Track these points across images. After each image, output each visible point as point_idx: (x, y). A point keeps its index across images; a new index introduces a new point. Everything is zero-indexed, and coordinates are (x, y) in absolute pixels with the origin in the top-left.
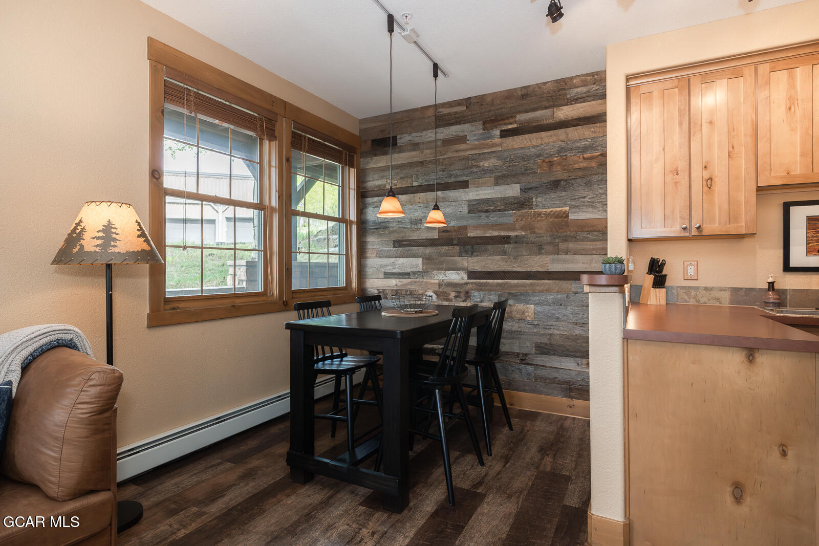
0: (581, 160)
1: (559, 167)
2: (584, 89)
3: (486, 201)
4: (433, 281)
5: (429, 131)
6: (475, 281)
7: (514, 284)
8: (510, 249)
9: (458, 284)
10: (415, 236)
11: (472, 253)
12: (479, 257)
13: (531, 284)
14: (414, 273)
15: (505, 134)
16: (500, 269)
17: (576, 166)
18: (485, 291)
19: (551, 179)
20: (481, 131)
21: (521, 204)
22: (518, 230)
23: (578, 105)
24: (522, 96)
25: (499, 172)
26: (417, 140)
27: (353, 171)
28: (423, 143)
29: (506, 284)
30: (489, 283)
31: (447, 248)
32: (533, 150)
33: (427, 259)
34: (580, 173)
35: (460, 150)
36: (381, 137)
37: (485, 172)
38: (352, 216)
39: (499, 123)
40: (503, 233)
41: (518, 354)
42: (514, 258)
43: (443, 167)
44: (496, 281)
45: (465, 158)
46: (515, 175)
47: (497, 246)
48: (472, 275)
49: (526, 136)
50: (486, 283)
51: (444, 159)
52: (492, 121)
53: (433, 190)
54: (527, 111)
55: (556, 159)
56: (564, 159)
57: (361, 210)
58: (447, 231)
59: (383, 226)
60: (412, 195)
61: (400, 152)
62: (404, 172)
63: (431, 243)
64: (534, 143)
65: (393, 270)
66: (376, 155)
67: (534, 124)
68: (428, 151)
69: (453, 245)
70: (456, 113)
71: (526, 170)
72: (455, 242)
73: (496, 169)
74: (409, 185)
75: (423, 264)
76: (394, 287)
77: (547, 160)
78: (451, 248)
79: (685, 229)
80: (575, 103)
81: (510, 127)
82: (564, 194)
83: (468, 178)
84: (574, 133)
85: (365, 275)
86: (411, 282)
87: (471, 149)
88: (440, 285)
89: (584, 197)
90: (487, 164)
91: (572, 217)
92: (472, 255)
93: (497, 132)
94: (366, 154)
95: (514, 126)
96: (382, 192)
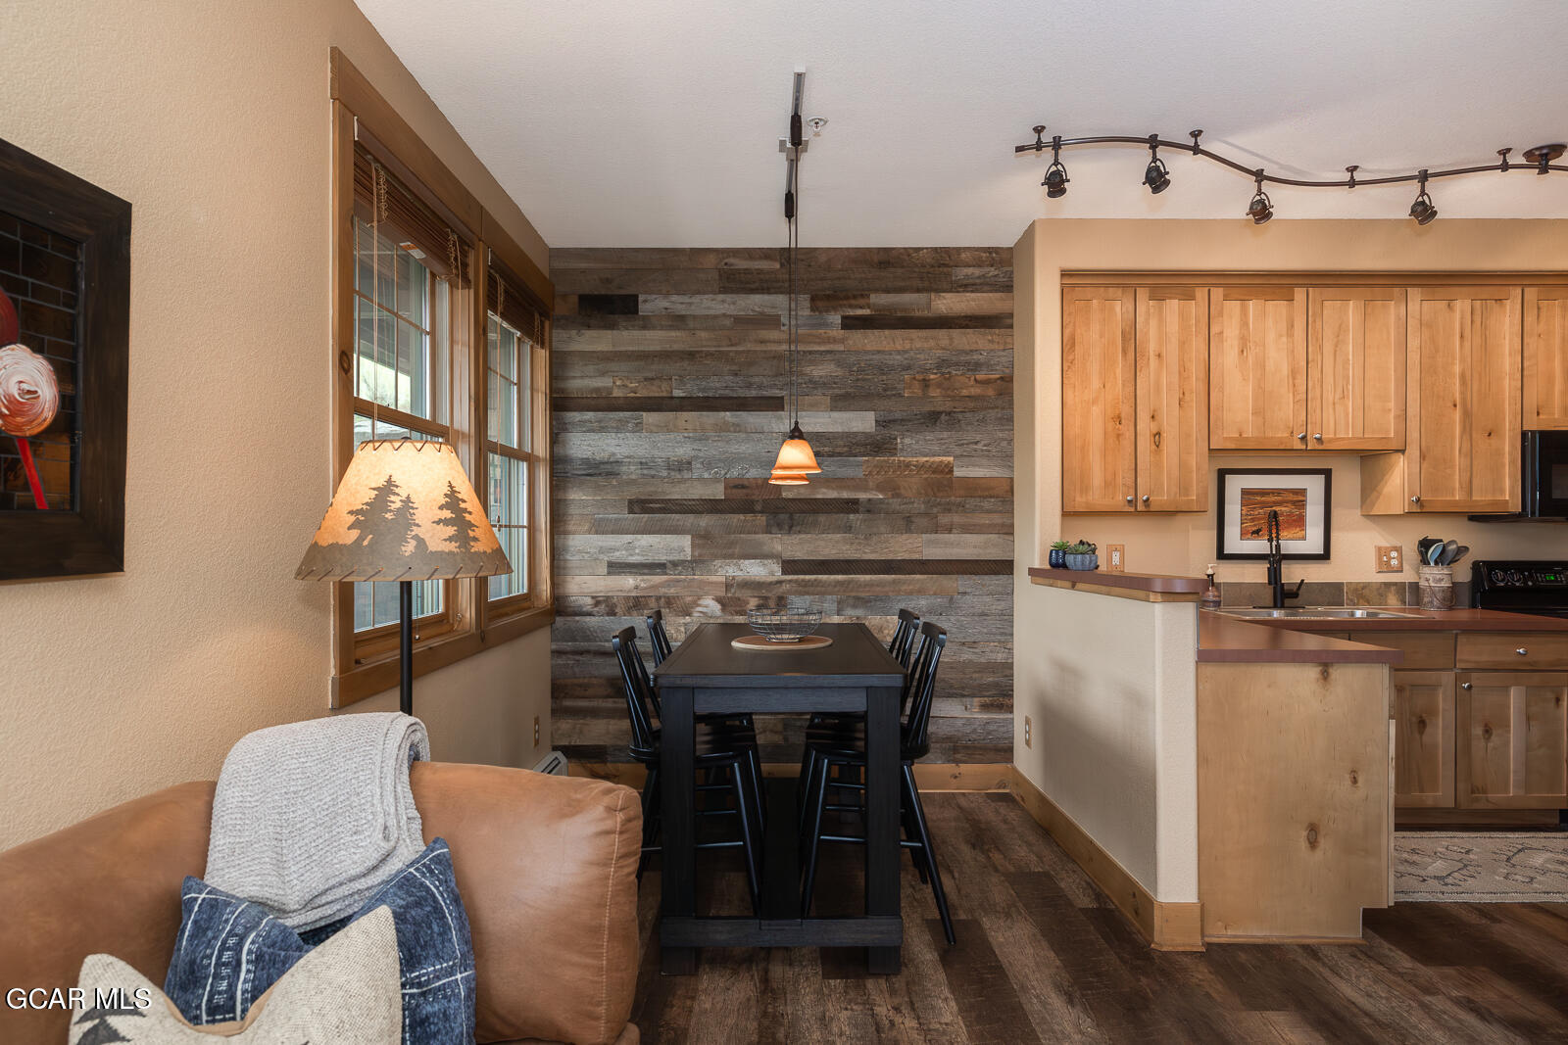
0: (972, 382)
1: (938, 391)
2: (977, 272)
4: (713, 578)
5: (706, 296)
6: (796, 577)
7: (865, 581)
8: (859, 523)
9: (763, 583)
10: (675, 493)
11: (791, 527)
12: (803, 536)
13: (894, 581)
14: (675, 564)
15: (849, 323)
16: (841, 557)
17: (965, 392)
18: (813, 594)
19: (927, 409)
20: (807, 312)
21: (877, 445)
22: (872, 490)
23: (968, 294)
24: (880, 263)
25: (840, 388)
26: (681, 310)
28: (695, 317)
29: (850, 582)
30: (820, 581)
31: (742, 517)
32: (898, 357)
33: (702, 538)
34: (972, 405)
35: (770, 341)
36: (600, 291)
37: (815, 384)
38: (540, 447)
39: (841, 302)
40: (845, 495)
42: (866, 538)
43: (734, 368)
44: (833, 577)
45: (778, 357)
46: (868, 396)
47: (835, 516)
48: (790, 566)
49: (887, 332)
50: (815, 580)
51: (736, 352)
52: (828, 297)
53: (711, 408)
54: (887, 291)
55: (932, 377)
56: (945, 379)
57: (555, 437)
58: (743, 487)
59: (601, 471)
60: (671, 415)
61: (644, 328)
62: (654, 367)
63: (712, 507)
64: (899, 348)
65: (630, 558)
66: (589, 327)
67: (899, 314)
68: (703, 334)
69: (753, 512)
70: (760, 272)
71: (885, 390)
72: (758, 507)
73: (835, 383)
74: (665, 394)
75: (693, 546)
76: (629, 591)
77: (919, 377)
78: (749, 517)
79: (1129, 501)
80: (964, 291)
81: (859, 312)
82: (945, 435)
83: (784, 393)
84: (963, 339)
85: (564, 568)
86: (666, 581)
87: (786, 341)
88: (728, 586)
89: (976, 443)
90: (820, 371)
91: (958, 473)
92: (790, 531)
93: (835, 318)
94: (567, 323)
95: (867, 312)
96: (604, 403)
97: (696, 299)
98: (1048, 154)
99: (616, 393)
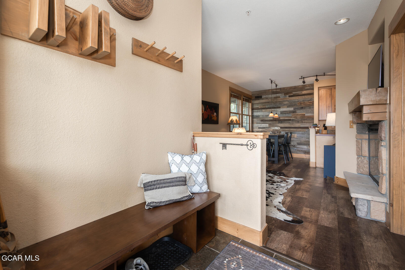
1: (303, 104)
2: (309, 87)
3: (285, 111)
7: (292, 130)
8: (291, 122)
9: (278, 130)
10: (266, 119)
12: (283, 124)
13: (296, 130)
14: (266, 127)
15: (290, 96)
16: (289, 126)
17: (307, 104)
18: (284, 131)
19: (301, 107)
20: (284, 96)
21: (294, 112)
22: (293, 118)
24: (294, 88)
25: (288, 105)
26: (267, 97)
27: (251, 104)
28: (269, 98)
33: (270, 124)
34: (308, 106)
36: (258, 96)
37: (285, 105)
38: (250, 114)
40: (289, 119)
41: (293, 145)
42: (292, 124)
43: (274, 103)
44: (287, 129)
45: (280, 102)
46: (292, 106)
47: (287, 121)
48: (281, 128)
49: (295, 97)
50: (284, 129)
51: (274, 101)
52: (287, 93)
53: (271, 109)
54: (295, 92)
55: (302, 102)
56: (304, 102)
57: (252, 113)
58: (275, 118)
59: (258, 117)
60: (266, 110)
61: (263, 100)
62: (264, 104)
63: (271, 120)
64: (297, 99)
65: (261, 127)
66: (256, 100)
67: (297, 94)
68: (270, 100)
69: (276, 121)
70: (277, 91)
71: (295, 105)
72: (277, 120)
75: (269, 125)
76: (261, 131)
77: (300, 102)
78: (276, 122)
80: (306, 90)
81: (291, 95)
82: (304, 110)
83: (280, 106)
84: (306, 97)
85: (253, 128)
87: (281, 100)
88: (273, 130)
89: (309, 111)
90: (285, 103)
91: (306, 115)
92: (281, 123)
93: (288, 96)
94: (254, 100)
95: (292, 95)
96: (258, 109)
97: (269, 95)
98: (303, 79)
99: (259, 107)
